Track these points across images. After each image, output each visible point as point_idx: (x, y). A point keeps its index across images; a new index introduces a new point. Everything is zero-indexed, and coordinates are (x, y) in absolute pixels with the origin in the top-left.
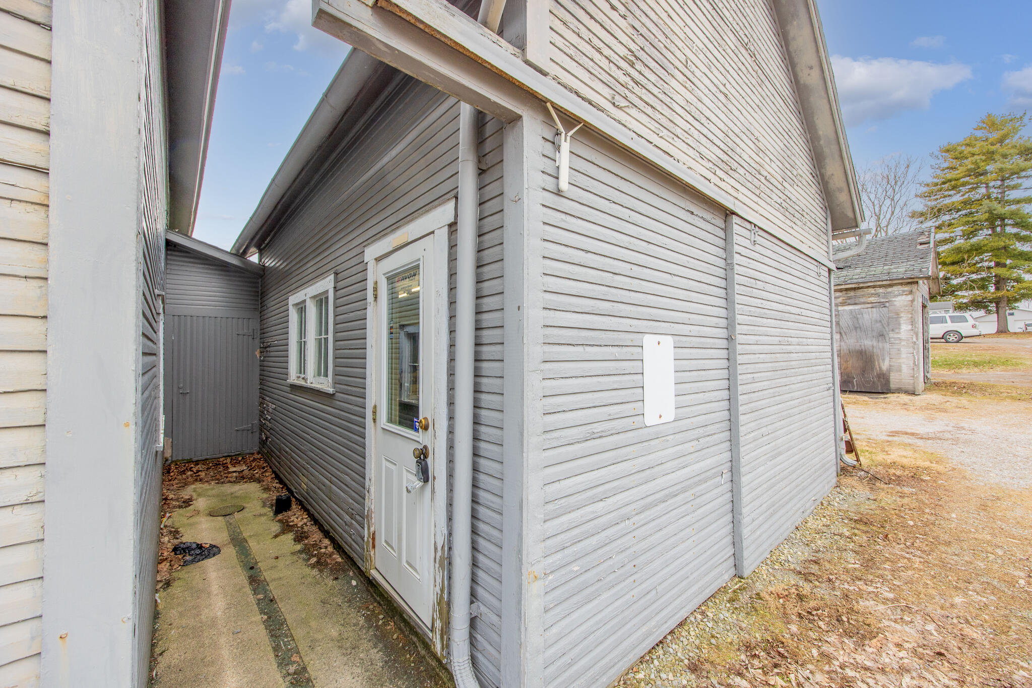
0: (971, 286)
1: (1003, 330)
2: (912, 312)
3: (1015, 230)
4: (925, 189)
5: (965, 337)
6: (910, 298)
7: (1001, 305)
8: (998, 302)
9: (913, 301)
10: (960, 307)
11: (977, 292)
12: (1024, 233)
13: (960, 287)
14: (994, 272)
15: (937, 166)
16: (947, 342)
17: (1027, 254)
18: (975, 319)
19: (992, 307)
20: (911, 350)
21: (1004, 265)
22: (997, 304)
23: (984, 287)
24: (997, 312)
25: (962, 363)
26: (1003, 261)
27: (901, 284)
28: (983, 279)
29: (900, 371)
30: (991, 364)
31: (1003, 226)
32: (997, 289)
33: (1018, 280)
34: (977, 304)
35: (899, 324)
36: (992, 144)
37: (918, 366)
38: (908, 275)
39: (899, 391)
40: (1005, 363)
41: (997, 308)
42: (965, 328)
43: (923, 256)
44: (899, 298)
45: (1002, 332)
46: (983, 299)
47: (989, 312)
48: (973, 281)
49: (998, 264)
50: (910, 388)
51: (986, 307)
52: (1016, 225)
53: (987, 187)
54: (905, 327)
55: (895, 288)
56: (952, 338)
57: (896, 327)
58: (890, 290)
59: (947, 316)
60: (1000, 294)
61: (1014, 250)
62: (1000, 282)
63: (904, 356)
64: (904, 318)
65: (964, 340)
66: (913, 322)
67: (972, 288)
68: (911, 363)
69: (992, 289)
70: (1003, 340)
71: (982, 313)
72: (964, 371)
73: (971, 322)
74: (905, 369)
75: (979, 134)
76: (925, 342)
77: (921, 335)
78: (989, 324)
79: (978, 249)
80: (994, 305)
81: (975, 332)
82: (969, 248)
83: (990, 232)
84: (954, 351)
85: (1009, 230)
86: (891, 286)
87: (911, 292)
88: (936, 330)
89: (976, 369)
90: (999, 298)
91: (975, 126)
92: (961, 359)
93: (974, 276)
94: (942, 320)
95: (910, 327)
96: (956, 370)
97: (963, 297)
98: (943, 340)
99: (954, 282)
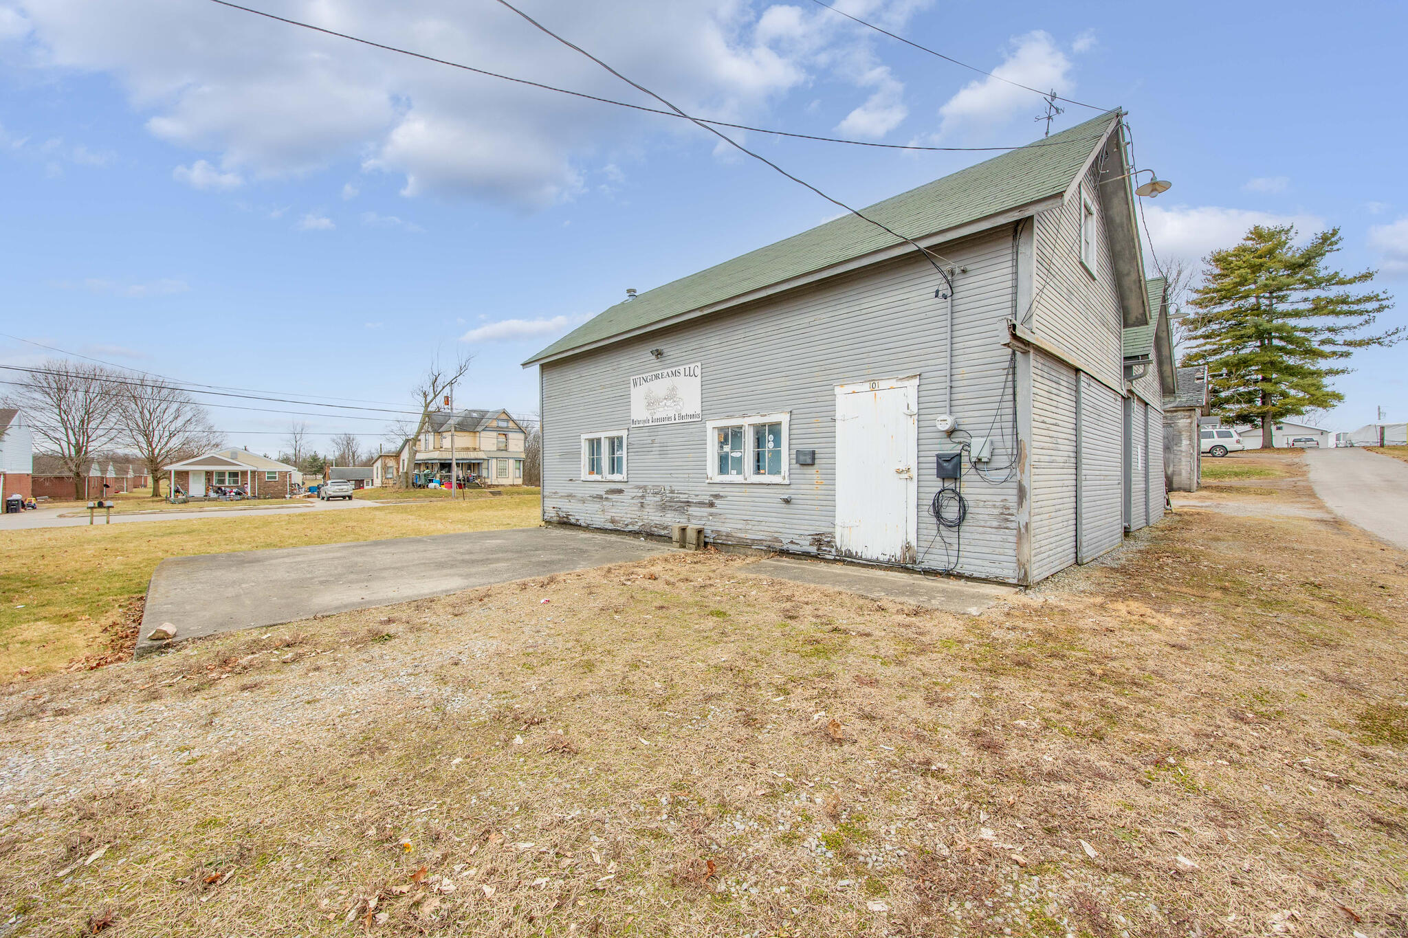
0: (1238, 400)
1: (1267, 446)
2: (1191, 431)
3: (1282, 344)
4: (1195, 296)
5: (1231, 452)
6: (1189, 421)
7: (1267, 420)
8: (1263, 416)
9: (1191, 423)
10: (1228, 421)
11: (1244, 406)
12: (1290, 347)
13: (1228, 400)
14: (1260, 386)
15: (1209, 273)
16: (1214, 456)
17: (1293, 369)
18: (1240, 434)
19: (1258, 421)
20: (1189, 459)
21: (1270, 380)
22: (1263, 418)
23: (1250, 401)
24: (1263, 427)
25: (1225, 473)
26: (1269, 376)
27: (1184, 410)
28: (1250, 393)
29: (1180, 474)
30: (1248, 474)
31: (1270, 339)
32: (1263, 403)
33: (1284, 395)
34: (1244, 418)
35: (1181, 440)
36: (1260, 257)
37: (1193, 471)
38: (1189, 404)
39: (1179, 489)
40: (1260, 473)
41: (1263, 422)
42: (1230, 444)
43: (1200, 389)
44: (1182, 420)
45: (1266, 447)
46: (1249, 413)
47: (1255, 426)
48: (1240, 395)
49: (1264, 379)
50: (1188, 487)
51: (1252, 421)
52: (1281, 338)
53: (1257, 297)
54: (1185, 442)
55: (1179, 413)
56: (1218, 453)
57: (1179, 443)
58: (1175, 414)
59: (1214, 431)
60: (1265, 409)
61: (1282, 363)
62: (1265, 397)
63: (1184, 463)
64: (1185, 435)
65: (1229, 454)
66: (1191, 439)
67: (1239, 402)
68: (1189, 469)
69: (1259, 403)
70: (1266, 455)
71: (1248, 427)
72: (1227, 479)
73: (1236, 437)
74: (1184, 474)
75: (1249, 243)
76: (1198, 454)
77: (1196, 448)
78: (1254, 440)
79: (1245, 362)
80: (1259, 419)
81: (1239, 447)
82: (1236, 362)
83: (1258, 344)
84: (1219, 464)
85: (1276, 342)
86: (1176, 411)
87: (1190, 417)
88: (1206, 444)
89: (1236, 478)
90: (1265, 413)
91: (1245, 237)
92: (1224, 470)
93: (1242, 389)
94: (1210, 435)
95: (1188, 442)
96: (1221, 479)
97: (1231, 410)
98: (1210, 455)
99: (1223, 395)
